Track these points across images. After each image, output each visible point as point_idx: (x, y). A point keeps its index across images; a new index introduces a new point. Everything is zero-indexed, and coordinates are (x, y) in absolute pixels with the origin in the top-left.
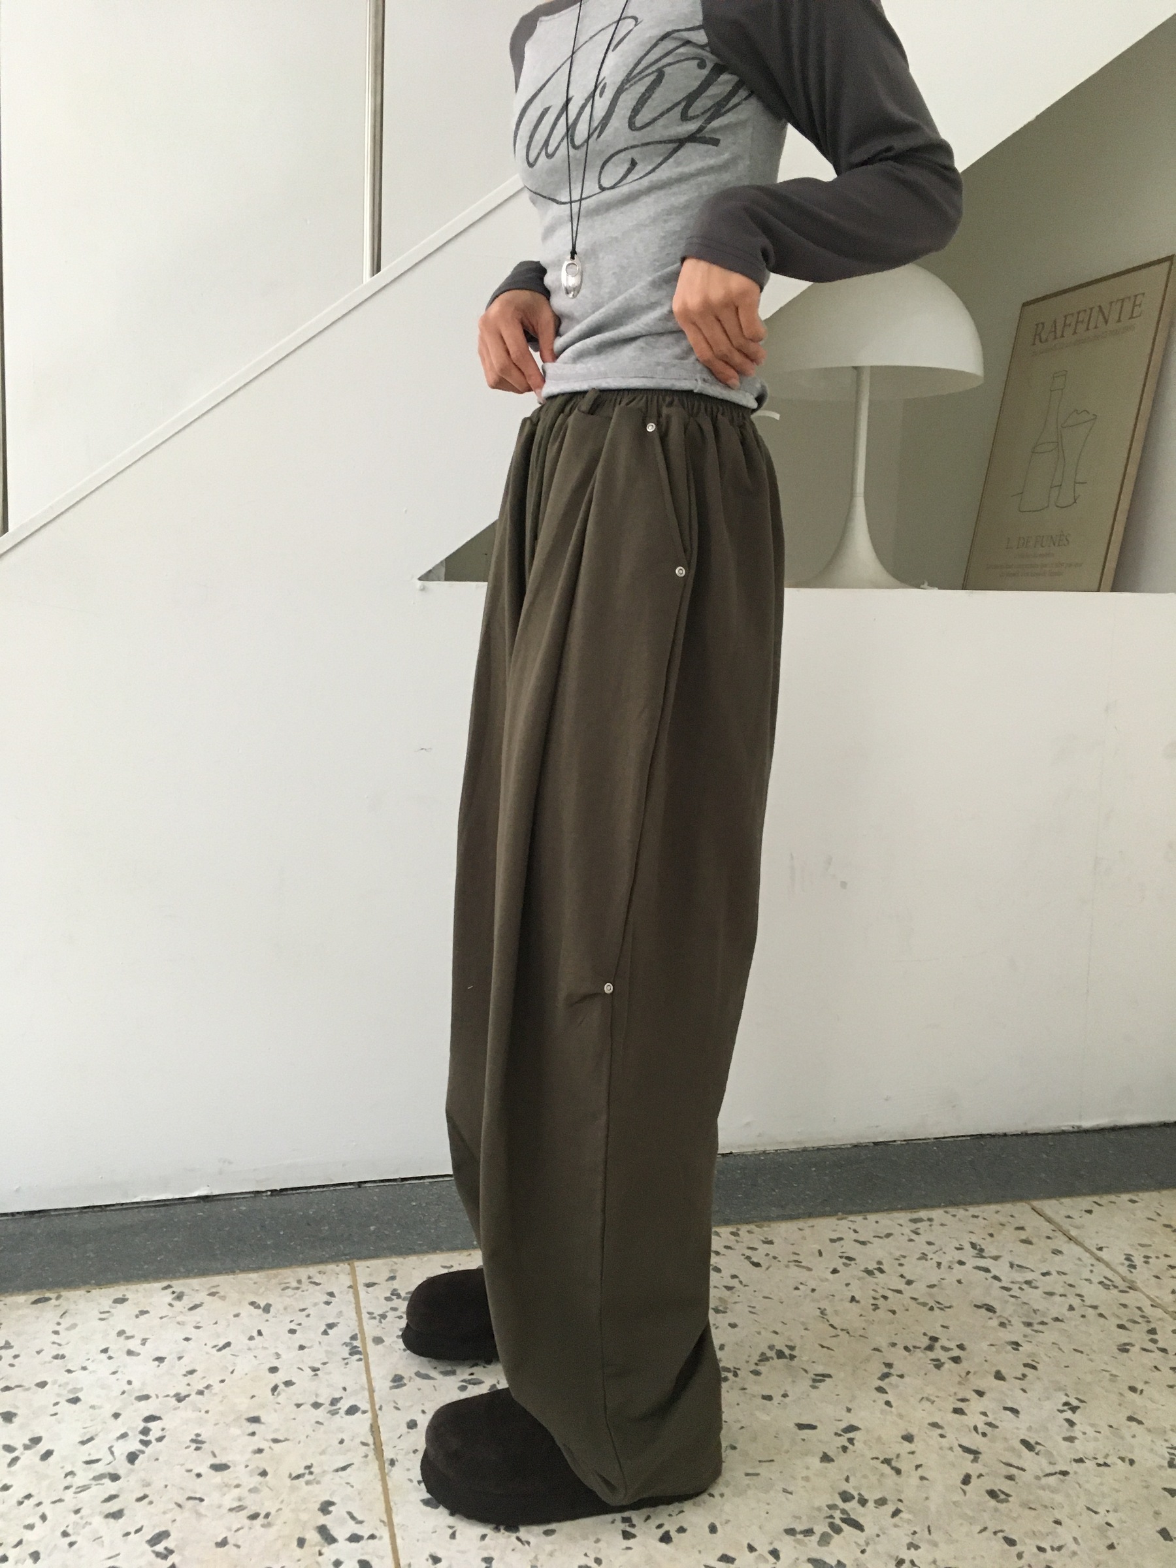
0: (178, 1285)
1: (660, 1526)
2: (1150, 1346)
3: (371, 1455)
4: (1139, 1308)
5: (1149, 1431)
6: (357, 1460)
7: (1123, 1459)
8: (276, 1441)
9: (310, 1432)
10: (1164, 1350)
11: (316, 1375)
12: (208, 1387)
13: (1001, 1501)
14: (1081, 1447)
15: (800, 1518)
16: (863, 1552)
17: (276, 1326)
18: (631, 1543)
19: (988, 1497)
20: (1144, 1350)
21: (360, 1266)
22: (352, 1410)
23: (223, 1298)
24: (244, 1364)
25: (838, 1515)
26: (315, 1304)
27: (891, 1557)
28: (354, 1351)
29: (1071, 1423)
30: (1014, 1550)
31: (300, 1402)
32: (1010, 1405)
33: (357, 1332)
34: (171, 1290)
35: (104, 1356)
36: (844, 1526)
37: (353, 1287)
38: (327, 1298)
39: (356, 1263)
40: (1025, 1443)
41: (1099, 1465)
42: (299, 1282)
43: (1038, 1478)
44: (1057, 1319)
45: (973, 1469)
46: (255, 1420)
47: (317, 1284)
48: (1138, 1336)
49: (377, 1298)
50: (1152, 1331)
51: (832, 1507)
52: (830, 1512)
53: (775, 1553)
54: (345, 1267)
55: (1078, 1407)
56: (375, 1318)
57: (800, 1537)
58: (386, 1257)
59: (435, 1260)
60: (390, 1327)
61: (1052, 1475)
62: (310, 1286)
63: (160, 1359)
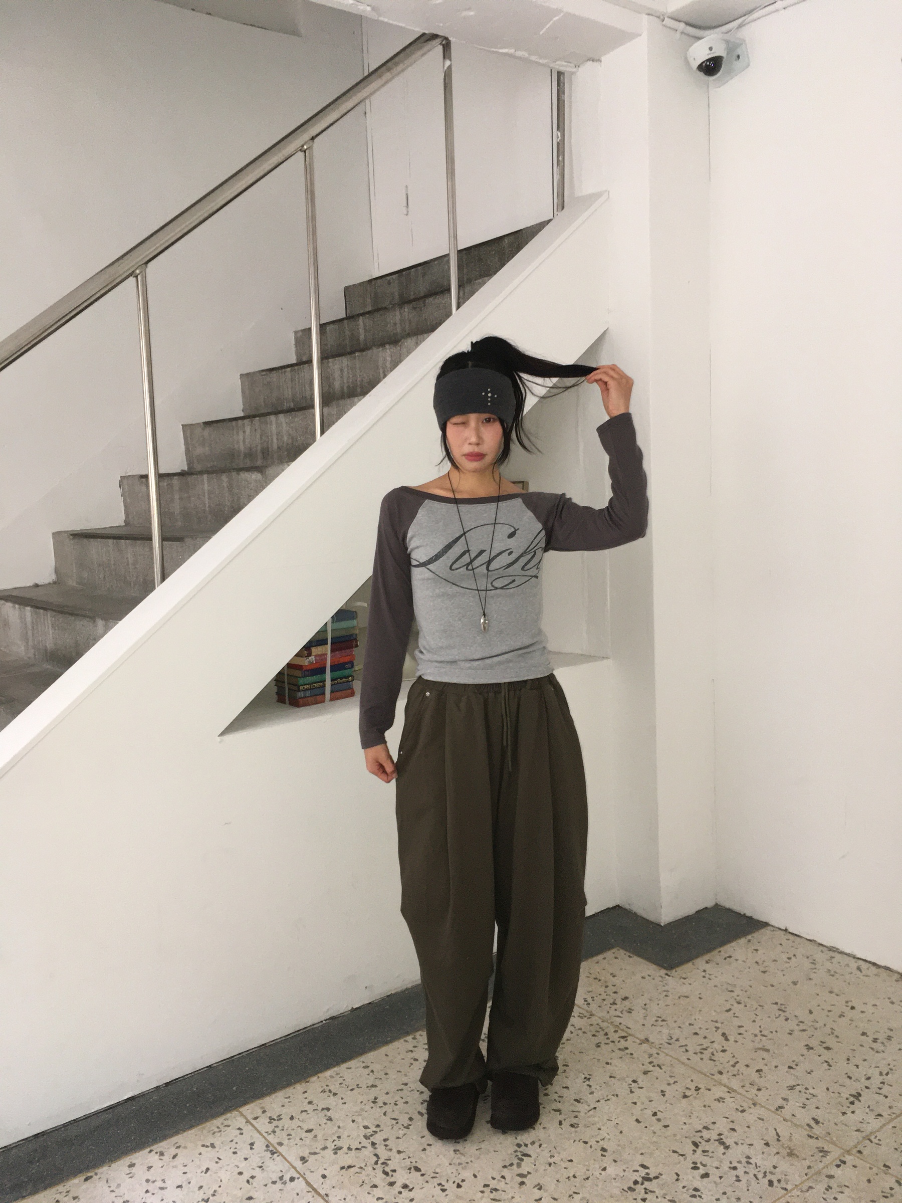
0: (158, 1147)
1: (454, 1182)
2: (607, 1041)
3: (315, 1195)
4: (598, 1024)
5: (619, 1080)
7: (613, 1095)
9: (280, 1195)
10: (613, 1042)
11: (263, 1169)
12: (215, 1191)
13: (577, 1127)
14: (597, 1095)
15: (505, 1160)
16: (535, 1165)
17: (225, 1153)
18: (446, 1193)
19: (571, 1128)
20: (606, 1044)
21: (245, 1109)
22: (292, 1179)
23: (185, 1147)
24: (224, 1175)
25: (519, 1154)
26: (236, 1136)
27: (546, 1163)
28: (273, 1153)
29: (590, 1086)
30: (588, 1145)
31: (265, 1184)
32: (564, 1086)
33: (267, 1143)
34: (153, 1153)
35: (148, 1194)
36: (523, 1157)
37: (248, 1122)
38: (239, 1132)
39: (241, 1110)
40: (576, 1100)
41: (606, 1101)
42: (218, 1127)
43: (586, 1113)
44: (568, 1040)
45: (561, 1118)
46: (250, 1199)
47: (229, 1126)
48: (601, 1038)
49: (265, 1124)
50: (606, 1034)
51: (516, 1151)
52: (516, 1154)
53: (503, 1177)
54: (235, 1113)
55: (590, 1078)
56: (270, 1134)
57: (509, 1167)
58: (254, 1101)
59: (279, 1096)
60: (281, 1136)
61: (590, 1110)
62: (226, 1128)
63: (180, 1187)
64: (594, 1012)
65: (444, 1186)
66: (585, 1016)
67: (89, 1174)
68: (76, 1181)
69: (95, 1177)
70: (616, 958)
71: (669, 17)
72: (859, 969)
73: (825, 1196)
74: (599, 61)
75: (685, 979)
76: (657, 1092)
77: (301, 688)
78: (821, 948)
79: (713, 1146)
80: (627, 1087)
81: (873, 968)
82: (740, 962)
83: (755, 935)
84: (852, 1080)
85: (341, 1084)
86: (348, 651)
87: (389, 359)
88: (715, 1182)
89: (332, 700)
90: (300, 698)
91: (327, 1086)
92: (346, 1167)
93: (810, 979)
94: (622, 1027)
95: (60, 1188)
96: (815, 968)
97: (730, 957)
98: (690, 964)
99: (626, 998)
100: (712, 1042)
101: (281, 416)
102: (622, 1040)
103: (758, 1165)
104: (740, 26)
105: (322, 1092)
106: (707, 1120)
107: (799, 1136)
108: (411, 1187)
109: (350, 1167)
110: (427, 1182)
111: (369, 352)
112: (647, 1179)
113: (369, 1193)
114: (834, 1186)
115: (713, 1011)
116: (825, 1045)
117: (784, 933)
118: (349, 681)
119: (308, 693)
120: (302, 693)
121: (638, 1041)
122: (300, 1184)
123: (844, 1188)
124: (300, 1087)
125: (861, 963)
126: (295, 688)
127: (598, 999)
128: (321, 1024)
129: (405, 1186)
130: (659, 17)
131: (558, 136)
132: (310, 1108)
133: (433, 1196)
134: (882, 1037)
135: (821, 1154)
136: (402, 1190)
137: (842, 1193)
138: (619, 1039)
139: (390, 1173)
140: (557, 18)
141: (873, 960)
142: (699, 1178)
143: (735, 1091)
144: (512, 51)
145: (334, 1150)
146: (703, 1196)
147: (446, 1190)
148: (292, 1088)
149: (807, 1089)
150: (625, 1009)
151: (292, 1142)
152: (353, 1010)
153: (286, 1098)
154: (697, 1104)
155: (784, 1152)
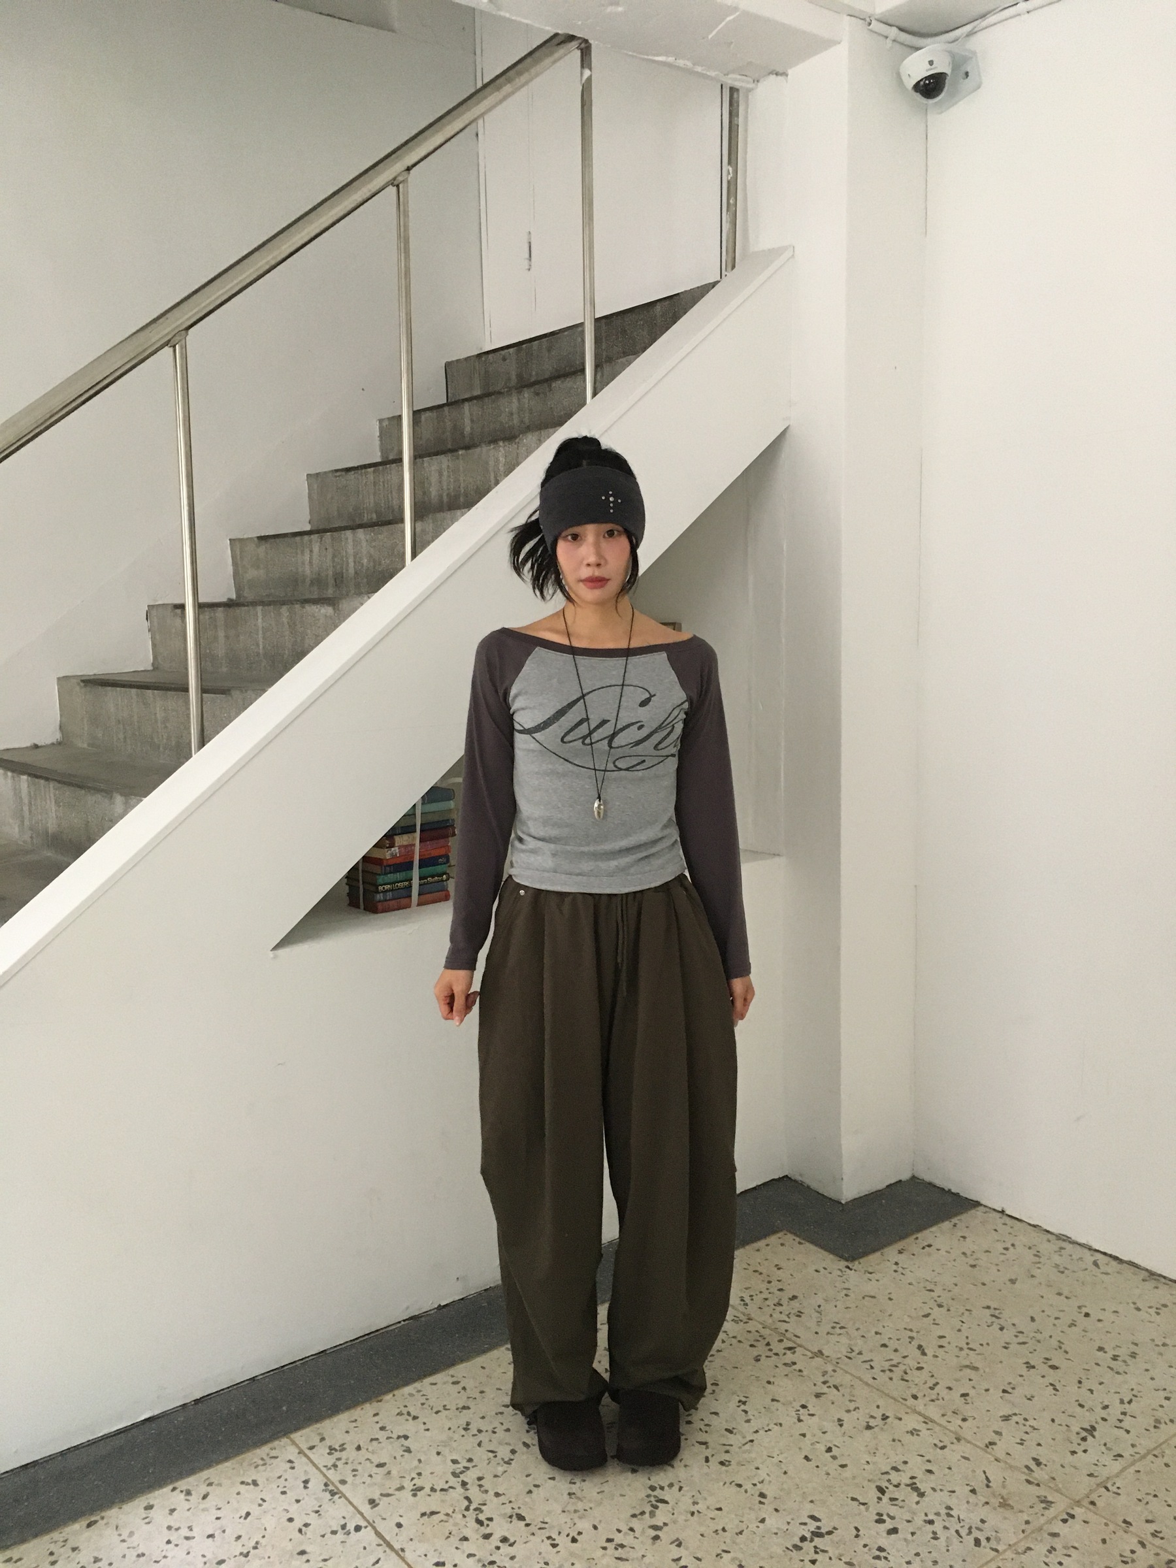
0: (182, 1484)
1: (568, 1535)
2: (769, 1354)
3: (387, 1550)
4: (757, 1331)
5: (784, 1404)
6: (381, 1555)
7: (776, 1424)
8: (325, 1560)
9: (342, 1549)
10: (777, 1354)
11: (319, 1515)
12: (257, 1543)
13: (727, 1466)
14: (755, 1424)
15: (635, 1507)
16: (673, 1514)
17: (270, 1492)
18: (558, 1549)
19: (720, 1466)
20: (767, 1357)
21: (296, 1436)
22: (358, 1528)
23: (220, 1485)
24: (269, 1522)
25: (652, 1499)
26: (285, 1471)
27: (687, 1512)
28: (333, 1494)
29: (746, 1412)
30: (742, 1490)
31: (322, 1534)
32: (713, 1411)
33: (325, 1480)
34: (177, 1491)
35: (171, 1546)
36: (659, 1504)
37: (301, 1452)
38: (289, 1465)
39: (293, 1436)
40: (726, 1430)
41: (766, 1431)
42: (262, 1459)
43: (740, 1447)
44: (718, 1351)
45: (708, 1453)
46: (303, 1553)
47: (276, 1457)
48: (761, 1349)
49: (323, 1456)
50: (768, 1344)
51: (648, 1496)
52: (649, 1499)
53: (632, 1530)
54: (285, 1441)
55: (746, 1402)
56: (330, 1469)
57: (639, 1517)
58: (309, 1426)
59: (342, 1420)
60: (345, 1472)
61: (746, 1443)
62: (273, 1460)
63: (211, 1536)
64: (753, 1316)
65: (554, 1540)
66: (741, 1321)
67: (93, 1519)
68: (76, 1526)
69: (100, 1522)
70: (782, 1245)
71: (878, 20)
72: (1096, 1264)
73: (1047, 1560)
74: (785, 74)
75: (871, 1273)
76: (834, 1421)
77: (381, 888)
78: (1049, 1236)
79: (903, 1493)
80: (794, 1414)
81: (1114, 1263)
82: (943, 1252)
83: (963, 1217)
84: (1085, 1409)
85: (423, 1404)
86: (442, 841)
87: (502, 460)
88: (905, 1540)
89: (419, 904)
90: (380, 901)
91: (406, 1406)
92: (428, 1513)
93: (1033, 1276)
94: (788, 1335)
95: (55, 1535)
96: (1039, 1263)
97: (929, 1246)
98: (878, 1254)
99: (794, 1297)
100: (905, 1357)
101: (361, 534)
102: (788, 1352)
103: (961, 1518)
104: (970, 34)
105: (398, 1414)
106: (896, 1459)
107: (1015, 1482)
108: (512, 1541)
109: (433, 1513)
110: (533, 1534)
111: (478, 450)
112: (817, 1534)
113: (457, 1548)
114: (1058, 1546)
115: (906, 1316)
116: (1050, 1363)
117: (1000, 1215)
118: (443, 881)
119: (389, 895)
120: (382, 894)
121: (810, 1354)
122: (367, 1535)
123: (1072, 1549)
124: (369, 1409)
125: (1099, 1256)
126: (372, 888)
127: (758, 1299)
128: (399, 1325)
129: (504, 1540)
130: (864, 19)
131: (729, 171)
132: (382, 1435)
133: (540, 1553)
134: (1123, 1352)
135: (1044, 1505)
136: (500, 1544)
137: (1069, 1556)
138: (784, 1351)
139: (486, 1522)
140: (731, 18)
141: (1114, 1254)
142: (885, 1534)
143: (932, 1421)
144: (671, 59)
145: (412, 1490)
146: (890, 1557)
147: (558, 1545)
148: (359, 1409)
149: (1026, 1420)
150: (793, 1312)
151: (358, 1480)
152: (440, 1307)
153: (353, 1422)
154: (884, 1438)
155: (995, 1502)
